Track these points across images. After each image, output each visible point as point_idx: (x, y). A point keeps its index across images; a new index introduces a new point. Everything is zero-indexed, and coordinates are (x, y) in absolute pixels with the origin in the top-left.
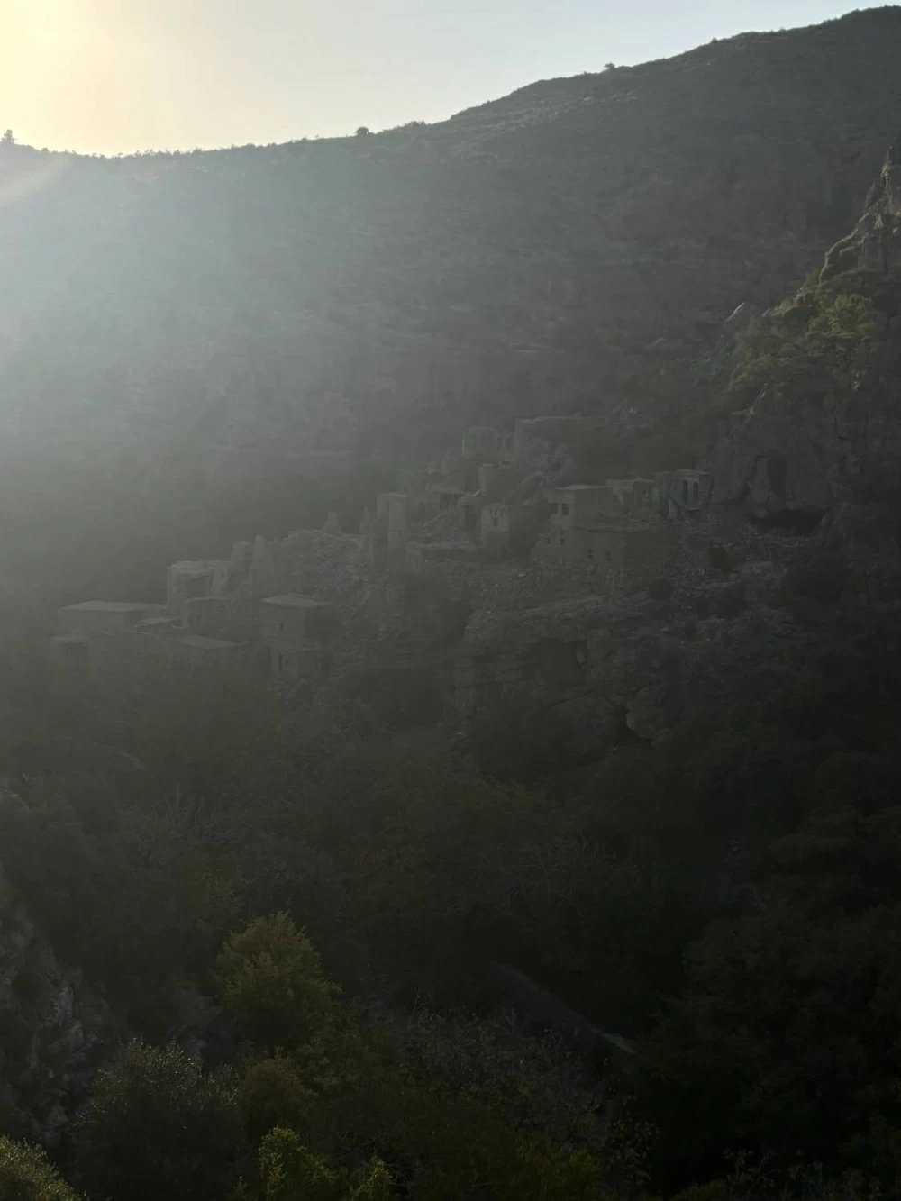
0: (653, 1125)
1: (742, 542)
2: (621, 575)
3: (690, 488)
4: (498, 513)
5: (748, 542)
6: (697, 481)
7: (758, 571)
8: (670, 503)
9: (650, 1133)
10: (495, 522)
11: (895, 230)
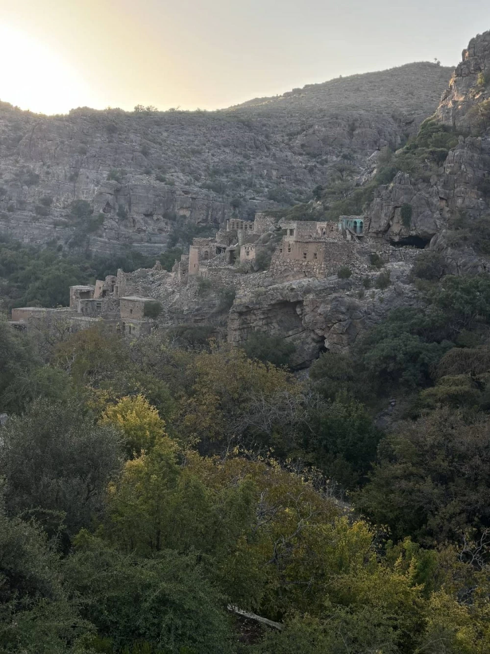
0: (386, 526)
1: (387, 252)
2: (323, 266)
3: (358, 225)
4: (250, 248)
5: (391, 251)
6: (363, 221)
7: (397, 267)
8: (347, 232)
9: (385, 530)
10: (248, 253)
11: (460, 107)
